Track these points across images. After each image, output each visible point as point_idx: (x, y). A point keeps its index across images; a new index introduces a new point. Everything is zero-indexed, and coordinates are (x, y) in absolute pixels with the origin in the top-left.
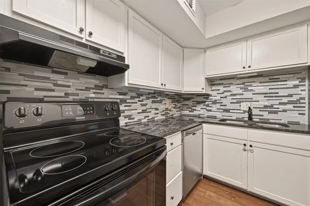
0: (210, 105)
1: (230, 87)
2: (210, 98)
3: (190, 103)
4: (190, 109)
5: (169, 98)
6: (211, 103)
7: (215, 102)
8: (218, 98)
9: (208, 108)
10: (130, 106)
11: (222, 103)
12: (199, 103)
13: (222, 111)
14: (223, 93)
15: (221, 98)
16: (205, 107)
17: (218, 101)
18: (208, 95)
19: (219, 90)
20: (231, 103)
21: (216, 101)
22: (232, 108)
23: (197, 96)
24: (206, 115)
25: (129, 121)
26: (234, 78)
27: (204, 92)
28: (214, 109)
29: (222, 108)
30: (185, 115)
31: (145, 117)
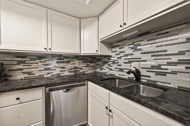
0: (111, 65)
1: (123, 48)
2: (111, 58)
3: (100, 63)
4: (100, 68)
5: (78, 60)
6: (111, 63)
7: (114, 62)
8: (116, 58)
9: (110, 68)
10: (31, 65)
11: (118, 63)
12: (105, 63)
13: (118, 70)
14: (119, 54)
15: (118, 58)
16: (108, 66)
17: (116, 62)
18: (110, 56)
19: (116, 51)
20: (125, 63)
21: (114, 61)
22: (125, 68)
23: (104, 57)
24: (108, 74)
25: (29, 76)
26: (126, 39)
27: (99, 54)
28: (113, 68)
29: (119, 68)
30: (98, 73)
31: (48, 74)
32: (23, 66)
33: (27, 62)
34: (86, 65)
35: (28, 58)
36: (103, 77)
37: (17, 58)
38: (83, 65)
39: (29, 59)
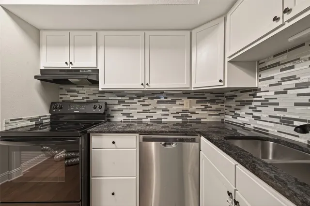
0: (258, 108)
1: (292, 67)
2: (258, 94)
3: (233, 104)
4: (233, 114)
5: (188, 98)
6: (259, 104)
7: (265, 103)
8: (271, 94)
9: (256, 114)
11: (277, 104)
12: (244, 103)
13: (278, 120)
14: (279, 84)
15: (276, 93)
16: (251, 111)
17: (270, 101)
18: (256, 90)
19: (273, 78)
20: (296, 104)
21: (267, 100)
23: (242, 92)
24: (252, 126)
25: (128, 118)
26: (303, 45)
27: (226, 86)
28: (264, 116)
29: (278, 115)
30: (228, 122)
31: (147, 117)
32: (123, 106)
33: (126, 101)
34: (203, 107)
35: (127, 97)
36: (238, 131)
37: (118, 97)
38: (197, 107)
39: (128, 99)
